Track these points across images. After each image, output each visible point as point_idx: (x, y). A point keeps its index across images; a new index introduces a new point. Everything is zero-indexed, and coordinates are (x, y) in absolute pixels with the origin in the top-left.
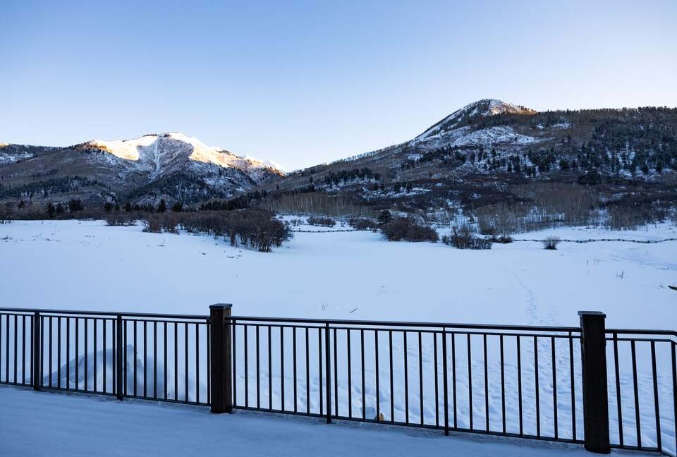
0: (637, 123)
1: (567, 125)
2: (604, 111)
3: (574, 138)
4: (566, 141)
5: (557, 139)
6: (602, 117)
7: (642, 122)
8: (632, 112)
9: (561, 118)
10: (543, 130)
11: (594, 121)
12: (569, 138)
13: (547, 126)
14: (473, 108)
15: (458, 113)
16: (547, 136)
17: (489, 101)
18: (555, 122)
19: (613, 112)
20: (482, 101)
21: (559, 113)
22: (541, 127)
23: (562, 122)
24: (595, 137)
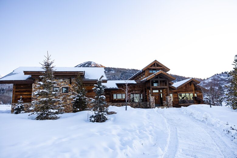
0: (131, 73)
1: (113, 72)
2: (123, 69)
3: (116, 76)
4: (114, 77)
5: (111, 76)
6: (122, 70)
7: (132, 73)
8: (130, 70)
9: (112, 70)
10: (107, 73)
11: (120, 71)
12: (115, 76)
13: (108, 72)
14: (86, 64)
15: (81, 65)
16: (109, 75)
17: (91, 62)
18: (110, 71)
19: (125, 69)
20: (89, 62)
21: (111, 68)
22: (107, 72)
23: (112, 71)
24: (121, 76)
